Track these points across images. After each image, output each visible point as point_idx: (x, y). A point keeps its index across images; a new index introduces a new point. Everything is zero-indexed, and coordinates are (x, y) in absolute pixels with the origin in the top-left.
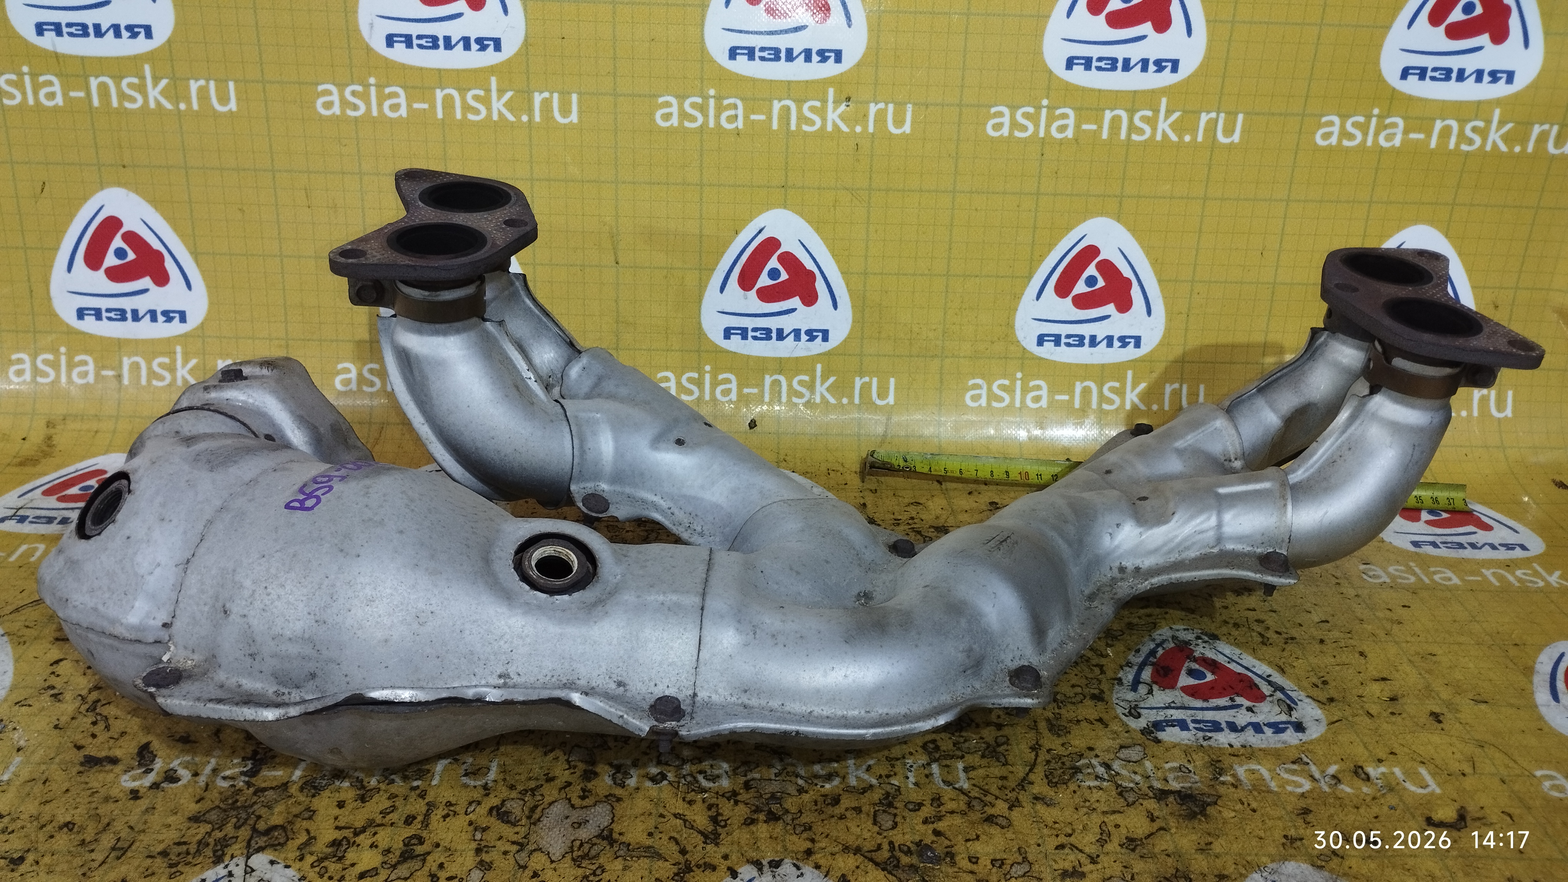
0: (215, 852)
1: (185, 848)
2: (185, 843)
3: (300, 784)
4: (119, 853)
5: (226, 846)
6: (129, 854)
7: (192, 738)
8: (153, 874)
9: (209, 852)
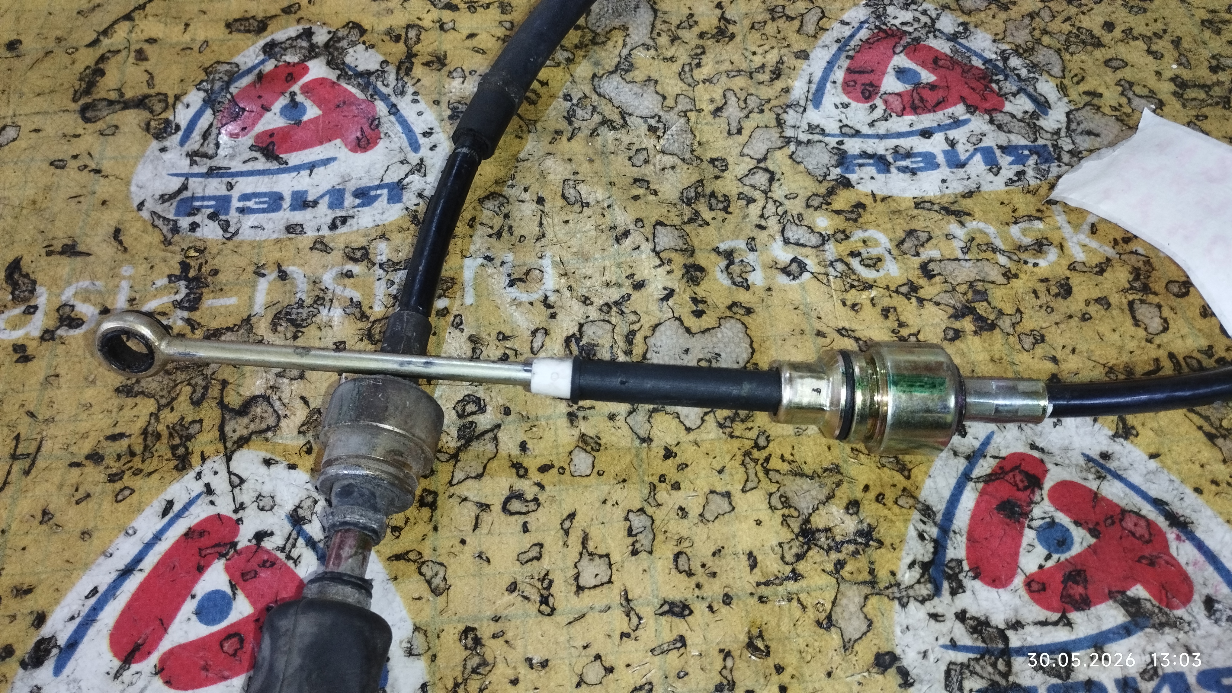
0: (174, 448)
1: (125, 442)
2: (121, 436)
3: (269, 318)
4: (26, 464)
5: (189, 438)
6: (41, 463)
7: (81, 248)
8: (88, 495)
9: (163, 448)
